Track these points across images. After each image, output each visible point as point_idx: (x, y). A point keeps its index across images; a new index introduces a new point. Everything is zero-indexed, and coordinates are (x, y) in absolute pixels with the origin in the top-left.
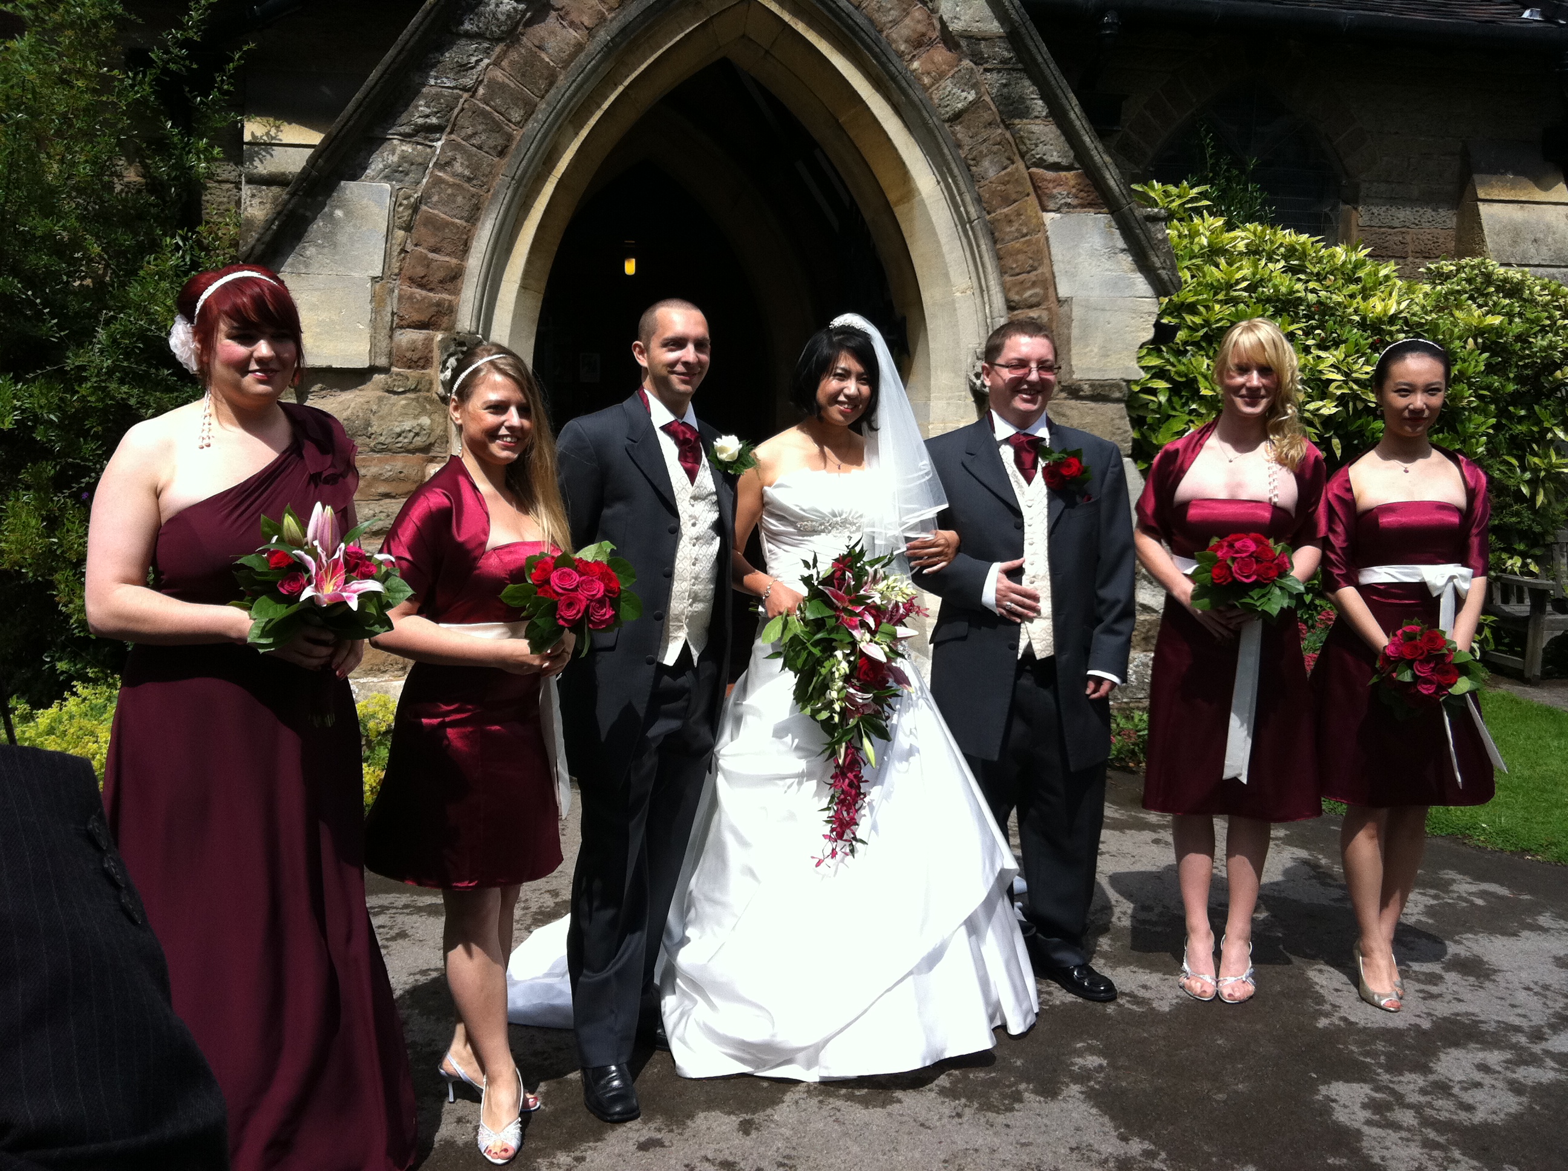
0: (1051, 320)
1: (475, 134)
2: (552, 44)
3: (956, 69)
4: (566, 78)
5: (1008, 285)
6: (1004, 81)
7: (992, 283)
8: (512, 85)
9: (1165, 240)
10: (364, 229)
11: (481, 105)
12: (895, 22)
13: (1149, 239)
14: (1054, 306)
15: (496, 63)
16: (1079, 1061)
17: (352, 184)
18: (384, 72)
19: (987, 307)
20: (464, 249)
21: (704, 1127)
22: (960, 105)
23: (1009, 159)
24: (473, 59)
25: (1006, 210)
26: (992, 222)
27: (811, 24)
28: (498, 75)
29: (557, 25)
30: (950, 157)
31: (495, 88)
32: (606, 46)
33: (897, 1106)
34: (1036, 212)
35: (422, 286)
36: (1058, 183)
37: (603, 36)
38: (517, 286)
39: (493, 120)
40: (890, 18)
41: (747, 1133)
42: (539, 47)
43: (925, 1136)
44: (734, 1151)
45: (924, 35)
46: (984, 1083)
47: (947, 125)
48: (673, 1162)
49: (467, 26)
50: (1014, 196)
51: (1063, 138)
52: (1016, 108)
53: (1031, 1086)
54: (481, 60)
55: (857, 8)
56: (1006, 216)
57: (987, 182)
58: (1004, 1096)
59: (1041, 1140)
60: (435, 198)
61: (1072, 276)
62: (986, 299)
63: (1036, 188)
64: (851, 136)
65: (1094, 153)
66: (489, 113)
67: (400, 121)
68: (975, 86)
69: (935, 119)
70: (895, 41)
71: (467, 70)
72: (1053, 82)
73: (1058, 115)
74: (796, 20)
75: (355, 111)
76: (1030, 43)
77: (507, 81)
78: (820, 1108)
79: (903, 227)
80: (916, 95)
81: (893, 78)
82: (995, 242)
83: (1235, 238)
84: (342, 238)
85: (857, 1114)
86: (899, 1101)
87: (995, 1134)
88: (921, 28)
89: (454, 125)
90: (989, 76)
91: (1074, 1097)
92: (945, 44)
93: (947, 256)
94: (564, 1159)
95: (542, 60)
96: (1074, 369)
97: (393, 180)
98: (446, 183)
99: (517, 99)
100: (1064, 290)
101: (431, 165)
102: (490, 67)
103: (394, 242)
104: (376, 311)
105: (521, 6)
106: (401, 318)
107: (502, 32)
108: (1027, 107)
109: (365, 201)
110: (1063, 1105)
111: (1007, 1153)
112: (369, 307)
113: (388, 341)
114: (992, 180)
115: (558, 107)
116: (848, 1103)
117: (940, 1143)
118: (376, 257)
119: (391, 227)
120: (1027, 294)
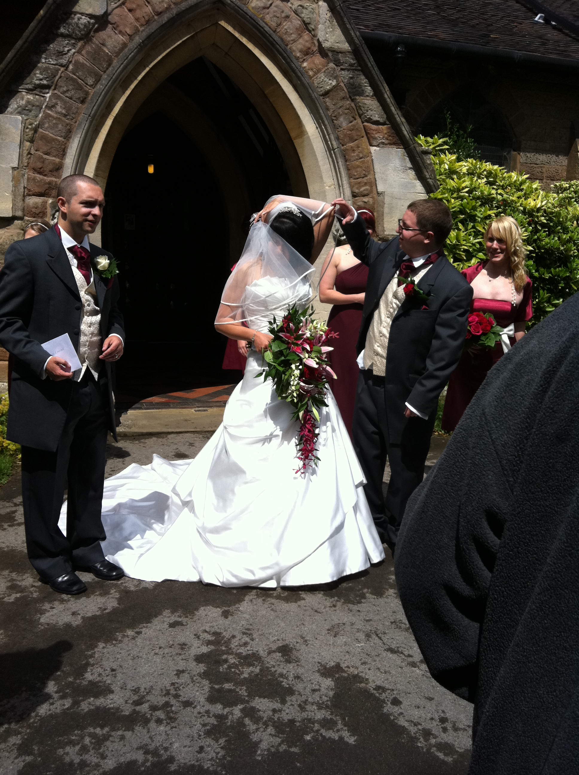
0: (374, 203)
1: (68, 91)
2: (110, 43)
4: (118, 62)
5: (353, 184)
6: (351, 76)
7: (345, 182)
8: (88, 64)
9: (431, 163)
10: (7, 141)
11: (71, 75)
12: (294, 41)
13: (424, 162)
14: (375, 196)
15: (79, 52)
18: (16, 54)
20: (63, 153)
21: (204, 615)
22: (328, 87)
23: (353, 117)
24: (66, 49)
25: (351, 144)
26: (344, 151)
27: (250, 39)
28: (80, 58)
29: (112, 32)
30: (323, 115)
31: (78, 66)
32: (139, 45)
33: (303, 601)
34: (367, 146)
35: (40, 173)
36: (378, 131)
37: (138, 40)
39: (78, 83)
40: (292, 39)
41: (226, 617)
42: (102, 44)
43: (318, 617)
44: (220, 627)
45: (309, 48)
46: (346, 589)
47: (321, 98)
48: (188, 633)
49: (62, 30)
50: (356, 137)
51: (381, 108)
52: (357, 91)
53: (370, 591)
54: (71, 50)
55: (275, 32)
56: (352, 147)
57: (342, 129)
58: (357, 596)
59: (376, 618)
60: (46, 125)
61: (385, 181)
62: (341, 191)
63: (367, 134)
64: (271, 101)
65: (397, 116)
66: (75, 79)
67: (25, 81)
68: (336, 78)
69: (315, 94)
70: (294, 51)
71: (63, 55)
72: (376, 78)
73: (378, 95)
74: (242, 37)
75: (1, 75)
76: (365, 56)
77: (85, 62)
78: (263, 604)
79: (299, 151)
80: (306, 80)
81: (294, 71)
82: (346, 161)
83: (461, 166)
85: (284, 606)
86: (304, 599)
87: (353, 615)
88: (308, 45)
89: (56, 85)
90: (343, 72)
91: (391, 595)
92: (321, 54)
93: (321, 167)
94: (130, 633)
95: (104, 52)
96: (385, 229)
97: (23, 114)
98: (53, 117)
99: (91, 72)
100: (381, 188)
101: (44, 107)
102: (76, 54)
103: (24, 148)
104: (15, 186)
105: (92, 21)
106: (29, 190)
107: (82, 34)
108: (363, 90)
109: (7, 126)
110: (386, 600)
111: (359, 625)
112: (11, 184)
113: (22, 202)
114: (345, 128)
115: (114, 77)
116: (278, 600)
117: (326, 620)
118: (14, 156)
119: (22, 140)
120: (362, 189)
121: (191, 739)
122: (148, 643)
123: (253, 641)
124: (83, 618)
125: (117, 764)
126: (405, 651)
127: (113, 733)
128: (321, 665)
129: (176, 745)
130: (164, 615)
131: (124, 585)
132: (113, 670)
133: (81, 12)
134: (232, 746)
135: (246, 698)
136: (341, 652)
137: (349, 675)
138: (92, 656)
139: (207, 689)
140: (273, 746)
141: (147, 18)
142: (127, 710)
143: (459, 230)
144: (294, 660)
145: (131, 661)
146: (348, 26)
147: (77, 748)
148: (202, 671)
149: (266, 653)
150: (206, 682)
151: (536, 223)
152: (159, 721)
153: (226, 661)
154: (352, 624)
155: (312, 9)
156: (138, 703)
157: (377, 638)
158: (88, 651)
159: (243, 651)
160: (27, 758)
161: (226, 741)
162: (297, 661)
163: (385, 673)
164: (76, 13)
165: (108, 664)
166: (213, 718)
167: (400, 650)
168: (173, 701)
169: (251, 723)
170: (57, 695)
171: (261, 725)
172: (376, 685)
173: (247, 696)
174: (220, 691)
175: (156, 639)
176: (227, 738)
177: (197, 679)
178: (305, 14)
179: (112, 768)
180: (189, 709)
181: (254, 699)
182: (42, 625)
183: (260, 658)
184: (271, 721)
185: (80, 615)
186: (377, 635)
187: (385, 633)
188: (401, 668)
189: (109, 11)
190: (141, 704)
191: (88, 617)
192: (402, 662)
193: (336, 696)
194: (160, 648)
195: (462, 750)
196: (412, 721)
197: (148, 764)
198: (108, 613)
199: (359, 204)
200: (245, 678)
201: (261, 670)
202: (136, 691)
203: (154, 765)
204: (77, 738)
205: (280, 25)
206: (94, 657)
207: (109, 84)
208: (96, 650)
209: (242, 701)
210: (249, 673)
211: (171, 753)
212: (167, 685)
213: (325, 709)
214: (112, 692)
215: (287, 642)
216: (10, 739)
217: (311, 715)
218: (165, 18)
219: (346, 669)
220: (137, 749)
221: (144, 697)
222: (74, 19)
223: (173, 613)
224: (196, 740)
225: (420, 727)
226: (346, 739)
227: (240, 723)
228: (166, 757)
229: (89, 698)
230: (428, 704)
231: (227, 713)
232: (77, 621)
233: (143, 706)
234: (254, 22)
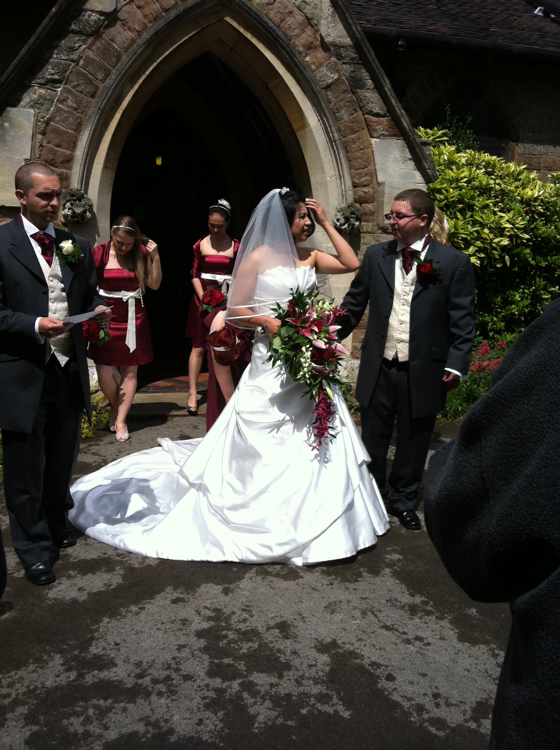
0: (374, 193)
1: (79, 85)
2: (119, 39)
3: (328, 62)
4: (126, 57)
5: (353, 174)
6: (352, 69)
7: (346, 173)
8: (98, 60)
10: (20, 133)
11: (82, 70)
12: (297, 36)
13: (423, 153)
14: (376, 186)
15: (90, 48)
16: (389, 556)
17: (13, 109)
18: (29, 50)
19: (343, 185)
20: (74, 146)
21: (205, 591)
22: (330, 81)
23: (354, 110)
24: (77, 45)
25: (352, 136)
26: (345, 142)
27: (254, 35)
28: (90, 54)
29: (122, 29)
30: (325, 108)
31: (89, 60)
32: (148, 41)
33: (301, 580)
34: (368, 138)
36: (379, 123)
37: (146, 36)
38: (102, 166)
39: (88, 78)
40: (295, 34)
41: (227, 594)
42: (112, 40)
43: (315, 594)
44: (220, 603)
45: (312, 43)
47: (323, 91)
48: (189, 609)
49: (73, 27)
50: (357, 129)
51: (381, 100)
52: (359, 84)
53: (366, 570)
54: (81, 46)
55: (278, 27)
56: (353, 139)
57: (343, 121)
58: (354, 575)
59: (372, 596)
60: (58, 119)
61: (385, 171)
62: (342, 181)
63: (368, 125)
64: (275, 94)
65: (397, 108)
66: (86, 74)
67: (38, 76)
68: (337, 71)
69: (317, 87)
70: (297, 45)
71: (74, 51)
72: (377, 71)
73: (379, 88)
74: (246, 32)
75: (14, 70)
76: (366, 50)
77: (95, 58)
78: (263, 581)
79: (301, 142)
80: (308, 74)
81: (297, 65)
82: (347, 152)
83: (460, 157)
84: (8, 138)
85: (283, 584)
86: (302, 577)
87: (350, 593)
88: (311, 39)
89: (67, 80)
90: (345, 66)
91: (387, 574)
92: (323, 48)
93: (323, 159)
94: (134, 608)
95: (114, 48)
97: (35, 108)
98: (64, 110)
99: (101, 67)
100: (381, 178)
101: (55, 101)
102: (86, 50)
103: (36, 141)
105: (102, 18)
107: (92, 31)
108: (364, 83)
109: (21, 119)
110: (382, 578)
111: (355, 603)
114: (346, 120)
115: (122, 72)
116: (277, 578)
117: (323, 598)
118: (27, 148)
119: (34, 133)
120: (362, 180)
121: (191, 711)
122: (151, 618)
123: (252, 617)
124: (89, 593)
125: (119, 735)
126: (400, 629)
127: (116, 705)
128: (318, 641)
129: (176, 718)
130: (167, 591)
131: (129, 562)
132: (117, 644)
133: (92, 9)
134: (231, 719)
135: (245, 673)
136: (338, 629)
137: (345, 651)
138: (96, 630)
139: (207, 663)
140: (269, 720)
141: (155, 16)
142: (130, 683)
143: (457, 219)
144: (292, 636)
145: (134, 636)
146: (350, 21)
147: (82, 718)
148: (203, 646)
149: (264, 629)
150: (206, 657)
151: (533, 212)
152: (160, 694)
153: (226, 636)
154: (349, 602)
155: (315, 4)
156: (140, 676)
157: (373, 616)
158: (93, 625)
159: (242, 627)
160: (33, 727)
161: (224, 714)
162: (294, 638)
163: (380, 649)
164: (86, 10)
165: (111, 639)
166: (213, 692)
167: (395, 627)
168: (174, 675)
169: (249, 697)
170: (63, 667)
171: (258, 699)
172: (371, 662)
173: (246, 671)
174: (219, 665)
175: (158, 614)
176: (225, 712)
177: (197, 654)
178: (308, 10)
179: (114, 738)
180: (189, 682)
181: (252, 674)
182: (49, 600)
183: (259, 633)
184: (268, 696)
185: (86, 590)
186: (373, 613)
187: (380, 611)
188: (396, 644)
189: (118, 9)
190: (144, 677)
191: (94, 593)
192: (396, 639)
193: (332, 671)
194: (163, 623)
195: (454, 725)
196: (405, 696)
197: (149, 735)
198: (113, 589)
199: (359, 194)
200: (243, 653)
201: (259, 646)
202: (138, 664)
203: (154, 736)
204: (81, 709)
205: (283, 20)
206: (99, 631)
207: (118, 79)
208: (101, 624)
209: (241, 676)
210: (248, 649)
211: (171, 724)
212: (168, 660)
213: (321, 684)
214: (116, 665)
215: (285, 619)
216: (17, 709)
217: (307, 689)
218: (173, 14)
219: (342, 645)
220: (139, 720)
221: (146, 670)
222: (85, 16)
223: (175, 589)
224: (196, 713)
225: (413, 702)
226: (341, 713)
227: (239, 697)
228: (166, 729)
229: (93, 671)
230: (422, 680)
231: (226, 687)
232: (83, 597)
233: (145, 679)
234: (258, 18)
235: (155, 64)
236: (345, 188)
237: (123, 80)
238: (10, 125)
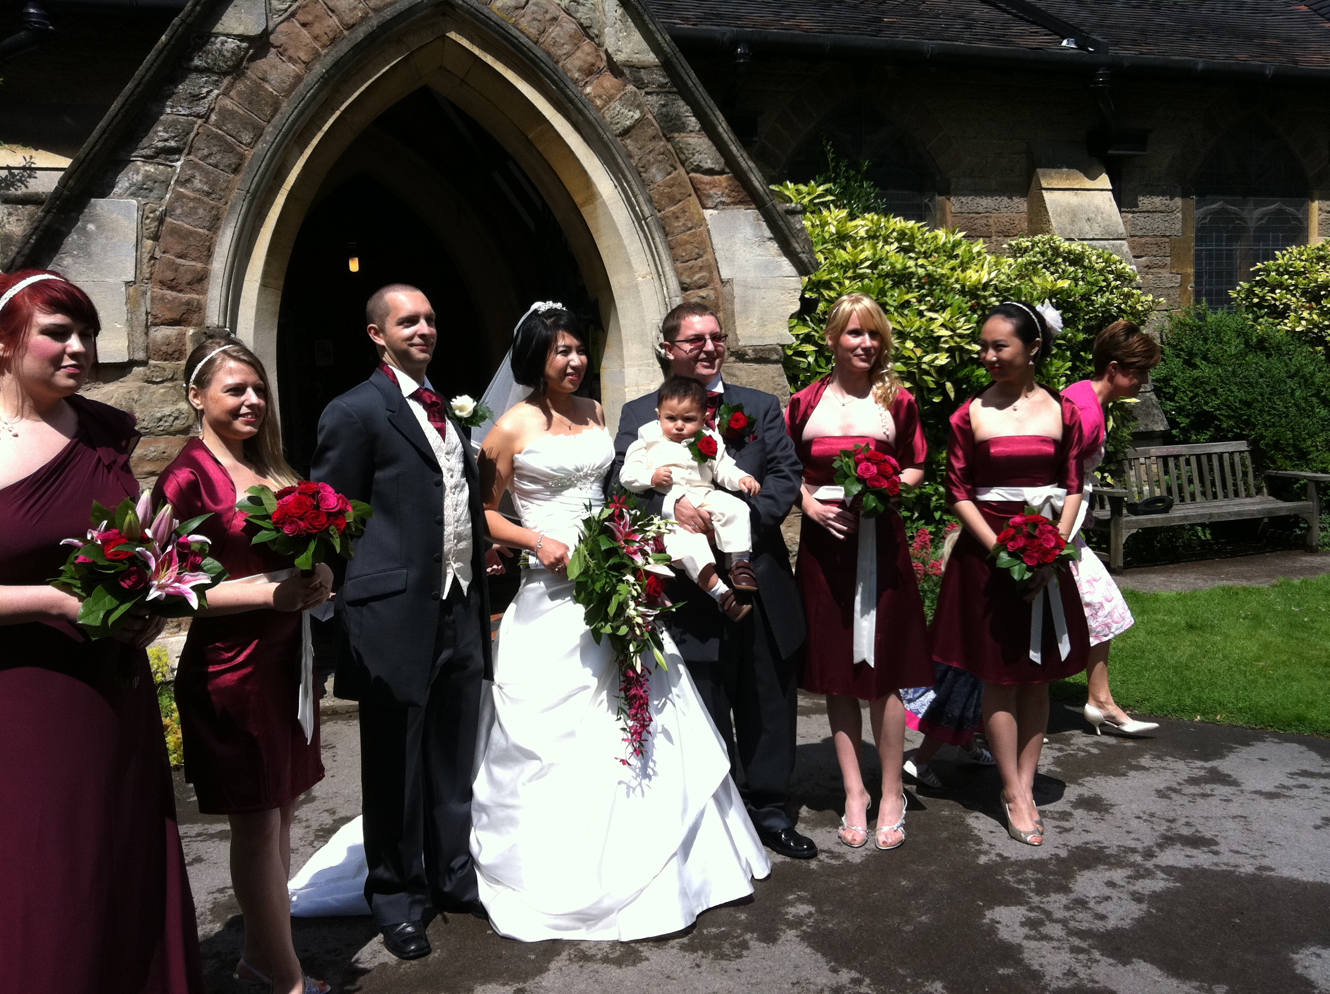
0: (717, 298)
1: (210, 155)
2: (273, 76)
4: (289, 106)
5: (680, 271)
6: (662, 102)
7: (667, 268)
8: (241, 112)
9: (803, 229)
10: (115, 240)
11: (214, 129)
13: (790, 228)
15: (226, 93)
16: (792, 910)
17: (101, 201)
18: (124, 104)
19: (665, 289)
20: (208, 254)
22: (628, 123)
23: (672, 166)
24: (204, 90)
25: (672, 209)
26: (662, 219)
27: (498, 57)
28: (228, 103)
29: (277, 60)
30: (623, 166)
31: (226, 114)
32: (322, 77)
33: (646, 963)
34: (698, 210)
35: (172, 288)
36: (714, 185)
37: (319, 69)
38: (258, 284)
39: (226, 142)
40: (564, 52)
42: (262, 79)
43: (671, 986)
45: (593, 65)
46: (716, 937)
47: (618, 139)
49: (197, 62)
50: (679, 197)
51: (714, 148)
52: (675, 124)
53: (755, 935)
54: (212, 91)
55: (536, 43)
56: (674, 213)
57: (655, 186)
58: (734, 946)
59: (767, 979)
60: (178, 211)
61: (731, 261)
62: (663, 282)
63: (696, 190)
64: (540, 149)
65: (740, 159)
66: (222, 136)
67: (141, 145)
68: (639, 106)
69: (608, 134)
70: (570, 70)
71: (199, 100)
72: (703, 102)
73: (709, 129)
74: (485, 53)
75: (100, 137)
76: (682, 70)
77: (236, 108)
78: (581, 972)
79: (590, 224)
80: (591, 115)
81: (571, 101)
82: (667, 235)
83: (856, 226)
84: (95, 248)
85: (615, 972)
86: (647, 959)
87: (729, 978)
88: (590, 59)
89: (191, 147)
90: (650, 98)
91: (790, 940)
92: (612, 72)
93: (627, 248)
95: (266, 90)
96: (739, 337)
97: (139, 197)
98: (188, 198)
99: (247, 124)
100: (725, 273)
101: (172, 183)
102: (220, 97)
103: (143, 250)
104: (131, 312)
105: (244, 45)
106: (155, 317)
107: (229, 66)
108: (683, 123)
109: (114, 216)
110: (783, 948)
112: (125, 308)
113: (144, 337)
114: (660, 183)
115: (284, 129)
116: (605, 966)
118: (128, 264)
119: (140, 238)
120: (696, 277)
133: (226, 32)
141: (331, 35)
146: (652, 28)
151: (983, 308)
155: (593, 4)
164: (217, 35)
178: (582, 14)
189: (270, 29)
205: (543, 31)
207: (276, 140)
218: (361, 33)
222: (215, 44)
234: (502, 31)
235: (338, 113)
236: (668, 293)
237: (286, 142)
238: (97, 228)
